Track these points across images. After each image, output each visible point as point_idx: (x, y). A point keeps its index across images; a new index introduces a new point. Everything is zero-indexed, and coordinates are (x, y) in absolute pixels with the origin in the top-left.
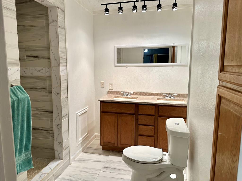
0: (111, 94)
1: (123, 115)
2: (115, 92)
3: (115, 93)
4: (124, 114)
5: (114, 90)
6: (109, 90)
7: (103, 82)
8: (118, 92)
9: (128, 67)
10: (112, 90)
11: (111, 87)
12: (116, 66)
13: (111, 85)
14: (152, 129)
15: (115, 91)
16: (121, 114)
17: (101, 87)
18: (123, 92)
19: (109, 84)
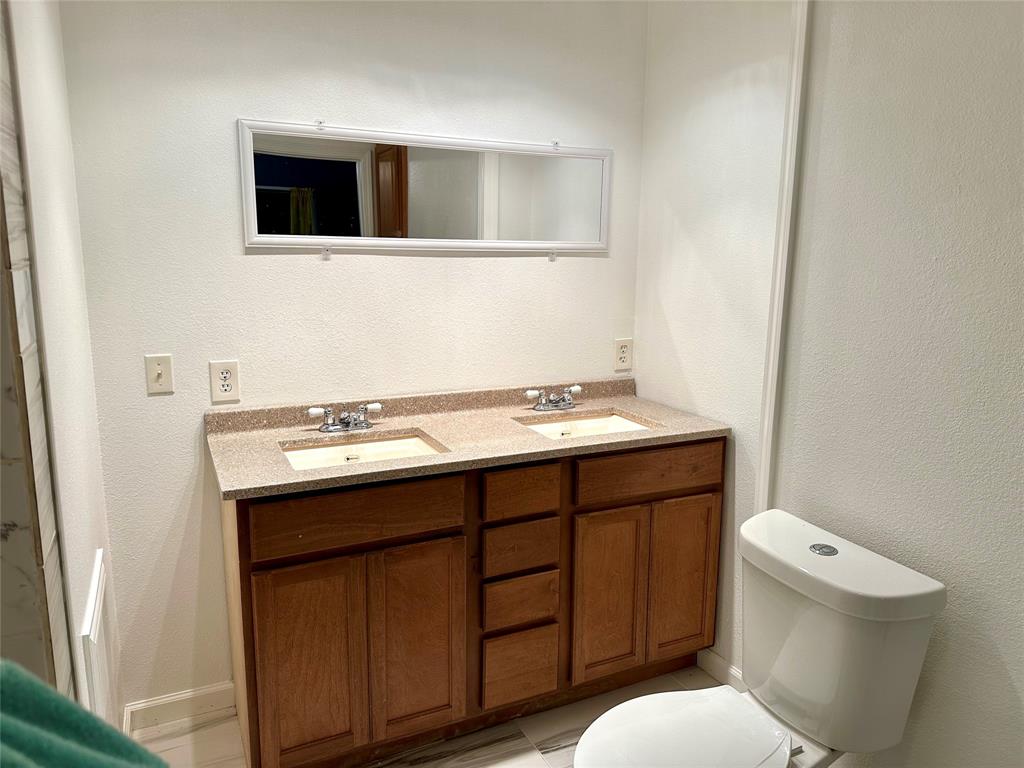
0: (235, 428)
1: (397, 550)
2: (255, 414)
3: (259, 422)
4: (408, 546)
5: (249, 403)
6: (215, 403)
7: (160, 361)
8: (283, 410)
9: (333, 256)
10: (237, 401)
11: (226, 388)
12: (251, 250)
13: (227, 374)
14: (550, 583)
15: (262, 411)
16: (387, 550)
17: (151, 395)
18: (322, 410)
19: (210, 364)
